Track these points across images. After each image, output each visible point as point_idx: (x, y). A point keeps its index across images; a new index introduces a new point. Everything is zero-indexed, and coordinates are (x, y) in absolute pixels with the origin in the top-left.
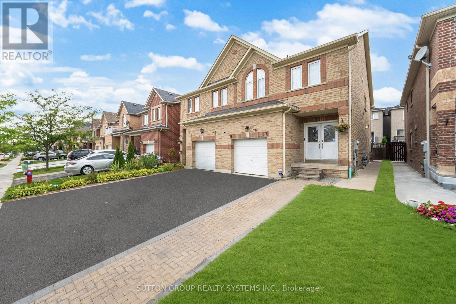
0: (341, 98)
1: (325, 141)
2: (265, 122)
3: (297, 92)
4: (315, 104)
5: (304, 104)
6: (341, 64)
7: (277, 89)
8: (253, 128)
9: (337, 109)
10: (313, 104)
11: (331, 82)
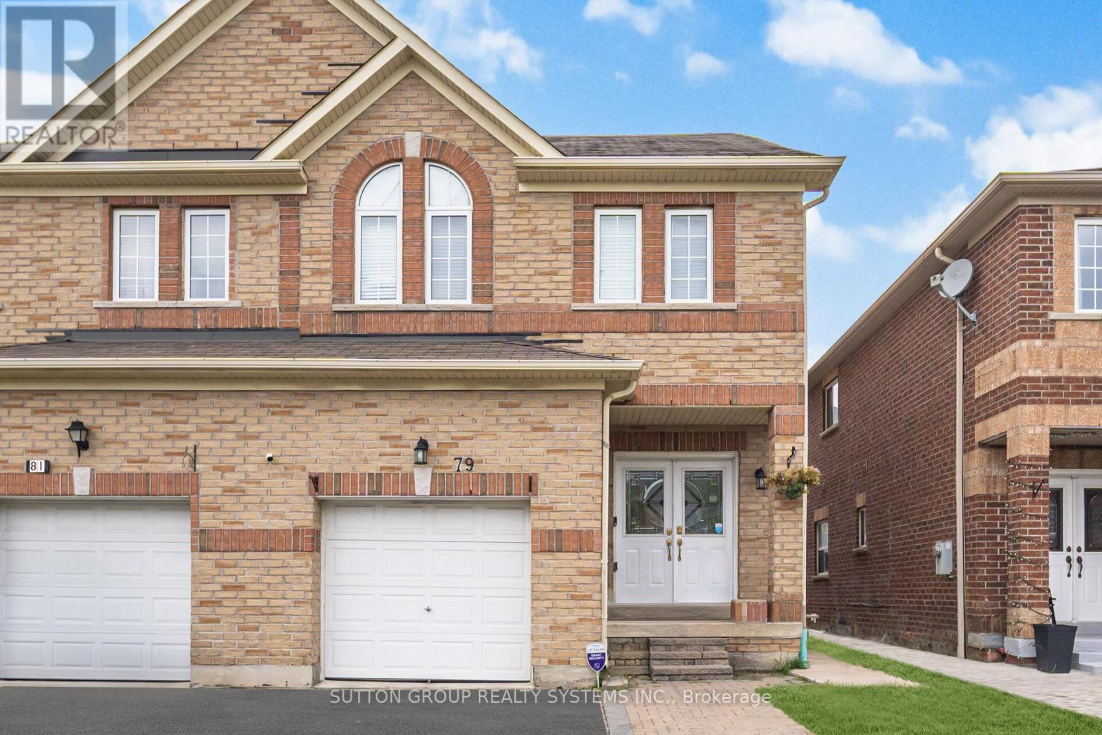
0: (783, 375)
1: (687, 531)
2: (520, 428)
3: (624, 316)
4: (693, 380)
5: (652, 374)
6: (785, 250)
7: (532, 286)
8: (453, 451)
9: (770, 411)
10: (686, 380)
11: (751, 306)
